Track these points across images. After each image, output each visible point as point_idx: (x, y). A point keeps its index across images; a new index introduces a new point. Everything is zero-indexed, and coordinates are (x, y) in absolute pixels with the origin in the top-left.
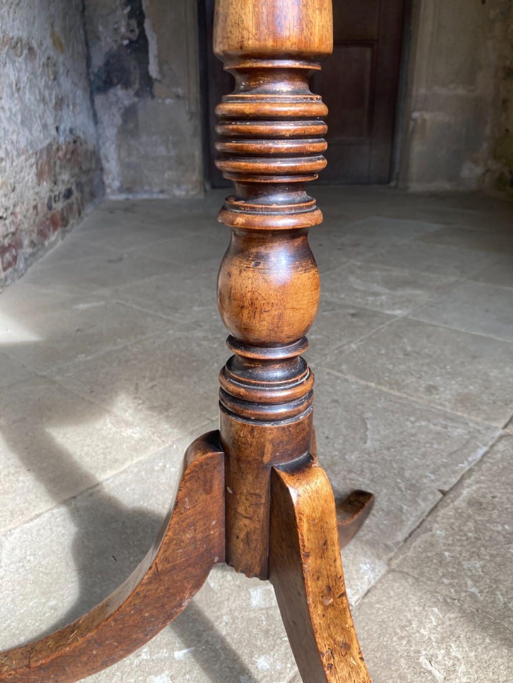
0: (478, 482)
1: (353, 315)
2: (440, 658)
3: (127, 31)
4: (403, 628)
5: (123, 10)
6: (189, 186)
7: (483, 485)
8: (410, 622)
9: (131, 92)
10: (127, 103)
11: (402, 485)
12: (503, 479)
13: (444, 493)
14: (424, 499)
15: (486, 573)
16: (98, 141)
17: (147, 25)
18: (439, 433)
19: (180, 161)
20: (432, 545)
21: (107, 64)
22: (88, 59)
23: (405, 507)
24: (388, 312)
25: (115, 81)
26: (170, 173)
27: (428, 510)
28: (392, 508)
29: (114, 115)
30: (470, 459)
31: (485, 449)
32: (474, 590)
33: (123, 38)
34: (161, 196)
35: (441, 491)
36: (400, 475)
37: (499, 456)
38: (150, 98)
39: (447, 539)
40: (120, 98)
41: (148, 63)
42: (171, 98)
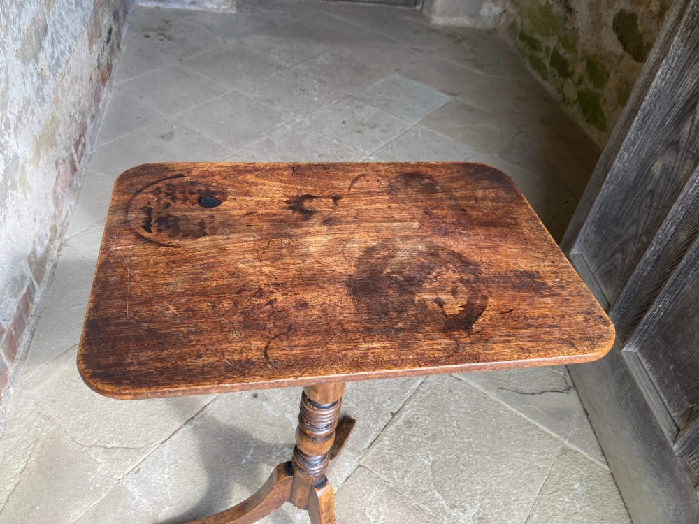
0: (412, 407)
2: (374, 512)
4: (360, 497)
6: (221, 1)
7: (415, 409)
8: (364, 494)
11: (372, 409)
12: (426, 404)
13: (393, 415)
14: (382, 419)
15: (403, 467)
20: (381, 450)
23: (371, 425)
27: (383, 426)
30: (412, 388)
31: (422, 380)
32: (396, 477)
34: (193, 8)
35: (392, 413)
36: (372, 400)
37: (428, 385)
39: (388, 446)
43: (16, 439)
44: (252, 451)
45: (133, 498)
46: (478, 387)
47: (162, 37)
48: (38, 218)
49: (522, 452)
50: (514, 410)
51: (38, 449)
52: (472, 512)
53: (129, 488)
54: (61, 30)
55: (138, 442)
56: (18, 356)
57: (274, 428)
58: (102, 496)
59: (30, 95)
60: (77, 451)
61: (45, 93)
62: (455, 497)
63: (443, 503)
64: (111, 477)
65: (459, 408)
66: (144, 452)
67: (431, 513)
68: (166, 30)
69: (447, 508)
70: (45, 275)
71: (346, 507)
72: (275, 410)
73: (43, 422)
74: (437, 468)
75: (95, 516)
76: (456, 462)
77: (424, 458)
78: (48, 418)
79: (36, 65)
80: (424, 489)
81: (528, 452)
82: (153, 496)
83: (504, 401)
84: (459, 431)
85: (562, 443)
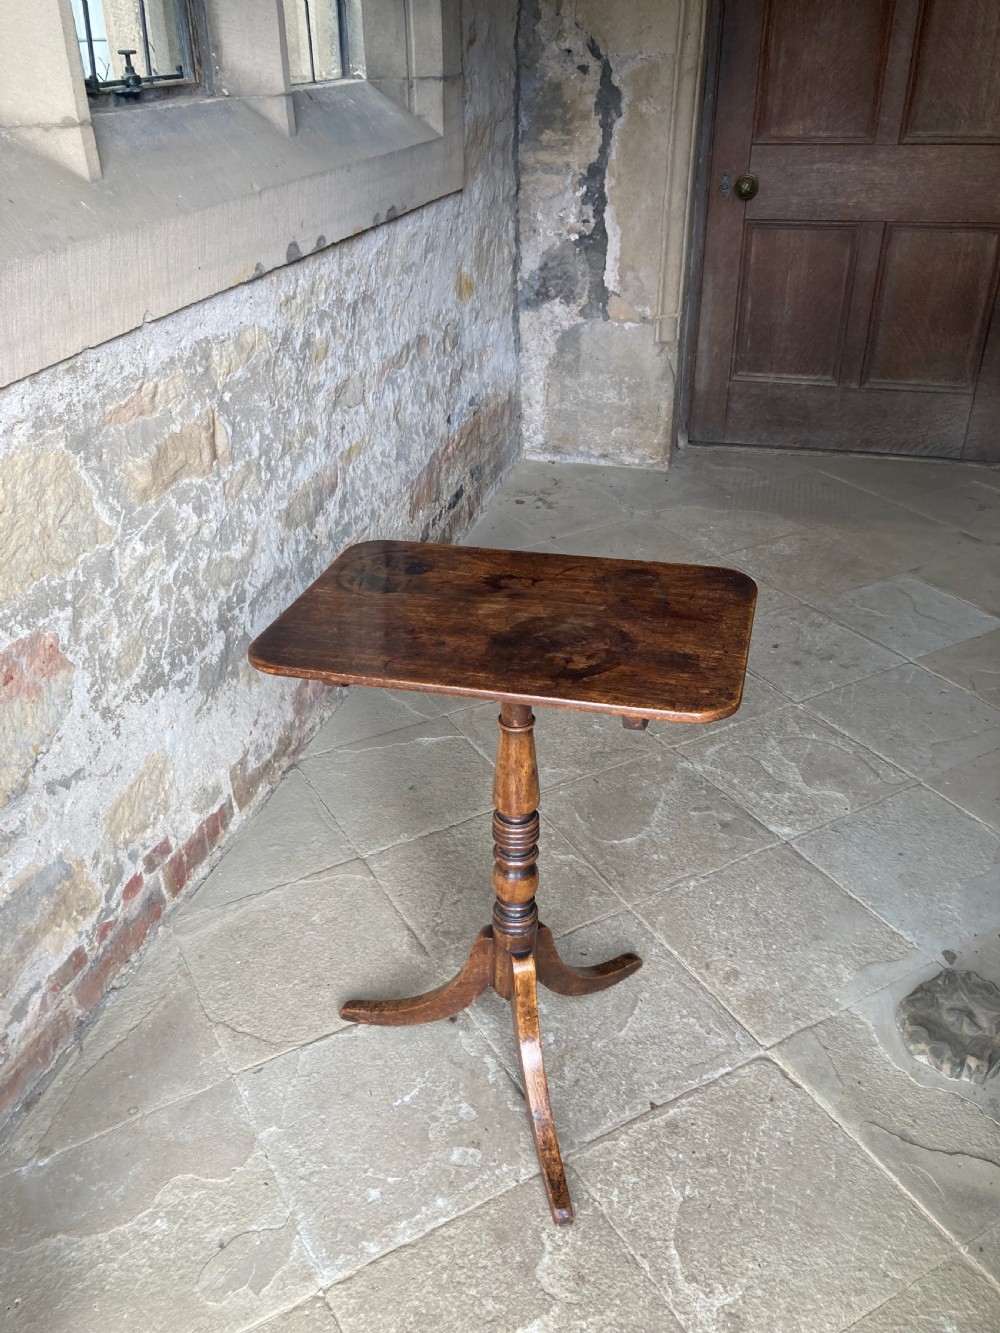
0: (692, 1105)
1: (725, 825)
2: (557, 1238)
3: (578, 221)
5: (574, 192)
6: (647, 452)
7: (694, 1109)
9: (575, 308)
10: (566, 325)
11: (623, 1088)
12: (718, 1108)
13: (653, 1106)
14: (632, 1108)
15: (633, 1189)
16: (518, 377)
17: (608, 215)
18: (697, 1038)
19: (636, 415)
20: (609, 1153)
21: (544, 268)
22: (516, 262)
23: (611, 1111)
24: (772, 828)
25: (552, 292)
26: (620, 429)
27: (628, 1119)
28: (599, 1109)
29: (545, 340)
30: (705, 1077)
31: (729, 1069)
32: (615, 1199)
33: (571, 231)
34: (603, 463)
35: (652, 1104)
36: (629, 1077)
37: (737, 1080)
38: (601, 319)
39: (624, 1150)
40: (557, 317)
41: (605, 269)
42: (633, 321)
43: (142, 990)
44: (415, 1092)
45: (239, 1103)
46: (827, 1107)
47: (540, 504)
48: (261, 721)
49: (863, 1238)
50: (882, 1166)
51: (160, 1008)
52: (722, 1299)
53: (240, 1089)
54: (362, 490)
55: (274, 1034)
56: (183, 891)
57: (460, 1071)
58: (205, 1086)
59: (287, 566)
60: (201, 1024)
61: (315, 566)
62: (702, 1265)
63: (678, 1266)
64: (226, 1068)
65: (775, 1129)
66: (276, 1050)
67: (649, 1275)
68: (550, 494)
69: (680, 1277)
70: (255, 798)
71: (517, 1215)
72: (472, 1047)
73: (179, 977)
74: (690, 1210)
75: (188, 1108)
76: (729, 1213)
77: (676, 1188)
78: (186, 975)
79: (308, 531)
80: (654, 1234)
81: (875, 1243)
82: (263, 1108)
83: (866, 1144)
84: (758, 1165)
85: (955, 1249)
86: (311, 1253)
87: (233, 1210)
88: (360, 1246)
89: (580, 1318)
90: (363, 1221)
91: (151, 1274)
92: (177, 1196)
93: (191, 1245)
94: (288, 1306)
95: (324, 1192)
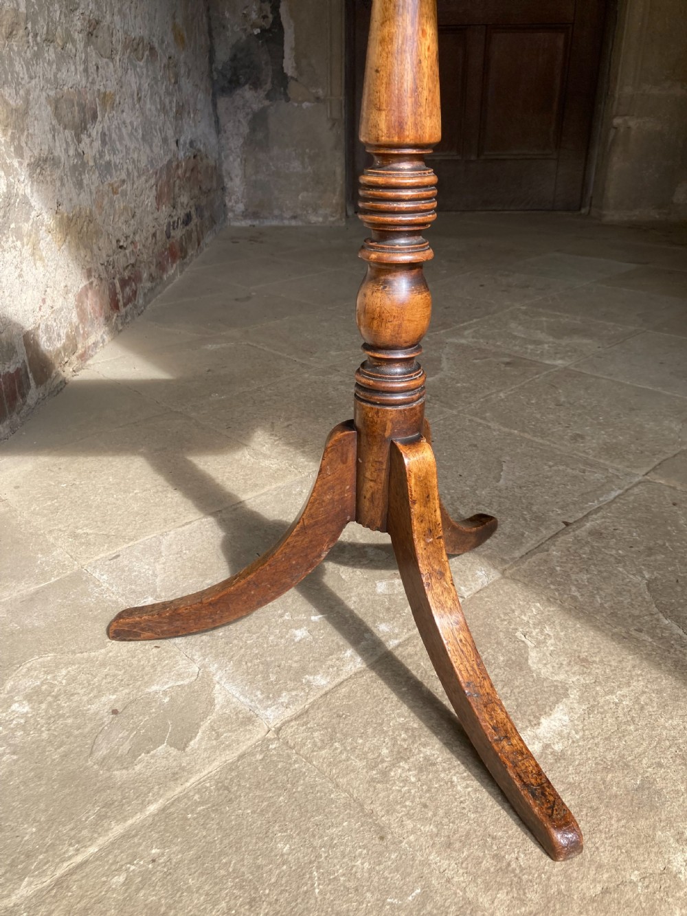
0: (603, 517)
1: (508, 364)
2: (534, 634)
3: (259, 17)
4: (506, 614)
6: (328, 211)
7: (608, 520)
8: (513, 611)
9: (262, 94)
10: (256, 107)
11: (528, 517)
12: (630, 516)
13: (567, 524)
14: (547, 528)
15: (590, 583)
16: (220, 155)
17: (283, 9)
18: (576, 477)
19: (317, 180)
20: (546, 561)
21: (234, 58)
22: (211, 52)
23: (527, 533)
24: (548, 362)
25: (242, 80)
26: (305, 194)
27: (550, 536)
28: (514, 533)
29: (239, 121)
30: (601, 499)
31: (619, 492)
32: (576, 594)
33: (254, 26)
34: (293, 223)
35: (564, 522)
36: (528, 509)
37: (632, 498)
38: (283, 101)
39: (561, 558)
40: (247, 101)
41: (283, 58)
42: (309, 101)
45: (98, 586)
47: (252, 242)
53: (96, 575)
54: (118, 143)
55: (124, 530)
58: (50, 579)
59: (60, 158)
60: (31, 533)
61: (85, 182)
66: (131, 540)
68: (258, 238)
70: (49, 381)
74: (660, 587)
75: (32, 599)
77: (633, 575)
79: (76, 141)
80: (636, 612)
82: (131, 584)
86: (242, 698)
87: (120, 677)
88: (304, 681)
89: (607, 694)
90: (296, 658)
91: (18, 760)
92: (37, 677)
93: (70, 721)
94: (230, 756)
95: (235, 642)
